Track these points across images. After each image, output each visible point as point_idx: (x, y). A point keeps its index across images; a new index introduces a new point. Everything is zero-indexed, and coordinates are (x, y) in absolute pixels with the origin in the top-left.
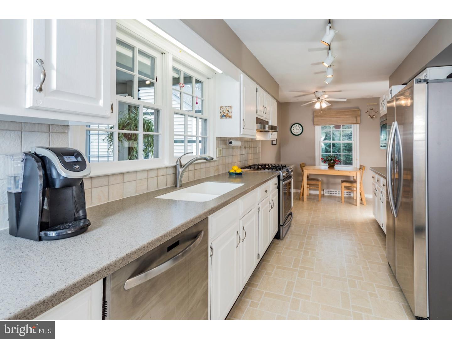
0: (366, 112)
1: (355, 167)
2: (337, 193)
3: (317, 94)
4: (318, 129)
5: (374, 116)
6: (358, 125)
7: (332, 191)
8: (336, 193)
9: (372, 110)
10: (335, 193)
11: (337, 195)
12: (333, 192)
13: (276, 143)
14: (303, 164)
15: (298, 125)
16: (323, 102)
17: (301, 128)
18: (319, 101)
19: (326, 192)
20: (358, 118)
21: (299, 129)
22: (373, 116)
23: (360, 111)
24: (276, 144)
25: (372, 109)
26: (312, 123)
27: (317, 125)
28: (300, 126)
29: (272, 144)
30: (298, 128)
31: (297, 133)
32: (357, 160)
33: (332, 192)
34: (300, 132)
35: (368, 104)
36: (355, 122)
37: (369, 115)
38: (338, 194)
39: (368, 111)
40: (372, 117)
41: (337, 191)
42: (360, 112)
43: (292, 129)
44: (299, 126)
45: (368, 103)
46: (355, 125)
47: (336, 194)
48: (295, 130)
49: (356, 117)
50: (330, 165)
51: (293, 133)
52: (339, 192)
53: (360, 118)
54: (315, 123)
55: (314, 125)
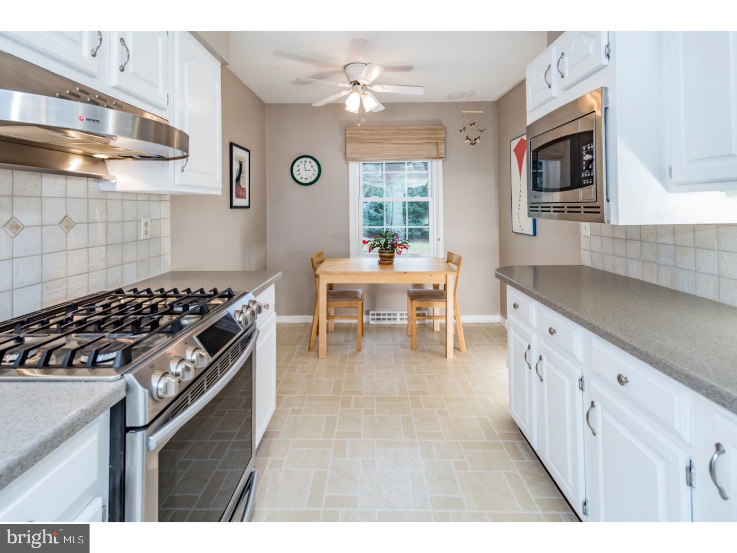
0: (461, 131)
1: (435, 255)
2: (398, 317)
3: (350, 70)
4: (355, 169)
5: (478, 141)
6: (440, 162)
7: (387, 313)
8: (395, 317)
9: (473, 126)
10: (392, 317)
11: (398, 322)
12: (389, 317)
13: (247, 205)
14: (320, 254)
15: (308, 160)
16: (367, 94)
17: (316, 168)
18: (356, 89)
19: (373, 317)
20: (442, 146)
21: (312, 169)
22: (475, 140)
23: (445, 129)
24: (248, 207)
25: (474, 124)
26: (341, 155)
27: (354, 160)
28: (312, 161)
29: (232, 207)
30: (308, 166)
31: (306, 179)
32: (439, 240)
33: (387, 317)
34: (314, 178)
35: (463, 112)
36: (434, 154)
37: (467, 138)
38: (398, 319)
39: (464, 129)
40: (474, 142)
41: (398, 313)
42: (445, 131)
43: (295, 168)
44: (310, 163)
45: (464, 110)
46: (435, 162)
47: (395, 319)
48: (302, 172)
49: (437, 143)
50: (385, 257)
51: (298, 178)
52: (401, 314)
53: (445, 146)
54: (348, 155)
55: (347, 160)
